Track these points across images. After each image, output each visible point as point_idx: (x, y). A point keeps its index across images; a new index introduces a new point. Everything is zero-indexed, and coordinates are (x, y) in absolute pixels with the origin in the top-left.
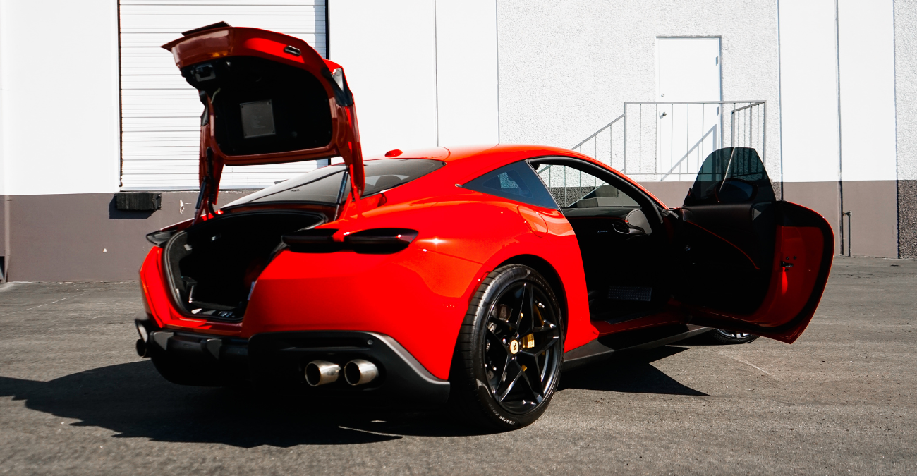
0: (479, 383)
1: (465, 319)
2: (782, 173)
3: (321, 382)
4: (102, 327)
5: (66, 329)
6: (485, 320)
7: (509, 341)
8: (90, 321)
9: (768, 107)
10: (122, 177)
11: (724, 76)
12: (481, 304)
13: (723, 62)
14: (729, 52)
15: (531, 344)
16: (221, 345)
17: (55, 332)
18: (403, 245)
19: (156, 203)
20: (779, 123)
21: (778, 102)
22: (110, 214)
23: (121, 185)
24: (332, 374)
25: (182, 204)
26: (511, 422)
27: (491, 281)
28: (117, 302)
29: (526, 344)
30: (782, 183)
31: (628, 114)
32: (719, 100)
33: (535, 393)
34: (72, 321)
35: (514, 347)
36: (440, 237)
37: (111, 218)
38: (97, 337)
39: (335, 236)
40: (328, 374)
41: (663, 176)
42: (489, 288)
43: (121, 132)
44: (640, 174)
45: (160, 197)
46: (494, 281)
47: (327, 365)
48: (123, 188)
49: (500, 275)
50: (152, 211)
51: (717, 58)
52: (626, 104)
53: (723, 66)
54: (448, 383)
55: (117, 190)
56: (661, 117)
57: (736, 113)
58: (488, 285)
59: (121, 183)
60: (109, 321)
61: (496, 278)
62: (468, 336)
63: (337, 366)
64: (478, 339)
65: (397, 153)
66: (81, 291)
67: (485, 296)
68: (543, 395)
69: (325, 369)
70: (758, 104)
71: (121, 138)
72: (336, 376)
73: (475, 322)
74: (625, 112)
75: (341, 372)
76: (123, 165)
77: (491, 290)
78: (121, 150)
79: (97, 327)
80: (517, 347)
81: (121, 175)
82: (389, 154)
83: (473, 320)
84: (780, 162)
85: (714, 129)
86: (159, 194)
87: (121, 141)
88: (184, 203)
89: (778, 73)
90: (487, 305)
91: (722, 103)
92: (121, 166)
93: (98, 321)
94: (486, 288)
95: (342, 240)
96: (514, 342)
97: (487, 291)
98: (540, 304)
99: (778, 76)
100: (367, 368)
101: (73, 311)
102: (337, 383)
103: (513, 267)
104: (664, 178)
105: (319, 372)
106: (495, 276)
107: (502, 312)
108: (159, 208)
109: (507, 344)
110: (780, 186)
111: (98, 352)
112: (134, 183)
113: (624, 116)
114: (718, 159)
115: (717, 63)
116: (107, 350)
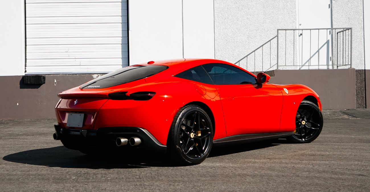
0: (178, 147)
1: (172, 124)
2: (365, 65)
3: (121, 145)
4: (26, 137)
5: (9, 137)
6: (180, 124)
7: (190, 133)
8: (18, 135)
9: (353, 31)
10: (26, 68)
11: (333, 14)
12: (179, 118)
13: (333, 7)
14: (336, 2)
15: (200, 135)
16: (86, 132)
17: (5, 139)
18: (150, 97)
19: (43, 80)
20: (363, 39)
21: (363, 28)
22: (20, 86)
23: (26, 72)
24: (125, 142)
25: (55, 81)
26: (190, 162)
27: (182, 111)
28: (27, 128)
29: (198, 135)
30: (365, 70)
31: (279, 35)
32: (330, 27)
33: (200, 153)
34: (11, 135)
35: (192, 135)
36: (167, 95)
37: (21, 88)
38: (26, 140)
39: (127, 94)
40: (124, 142)
41: (300, 67)
42: (182, 113)
43: (26, 45)
44: (285, 66)
45: (45, 78)
46: (184, 111)
47: (124, 139)
48: (26, 73)
49: (186, 109)
50: (41, 84)
51: (329, 5)
52: (278, 30)
53: (333, 9)
54: (166, 146)
55: (23, 74)
56: (299, 36)
57: (339, 33)
58: (181, 112)
59: (26, 70)
60: (27, 135)
61: (185, 110)
62: (173, 130)
63: (127, 139)
64: (177, 131)
65: (153, 62)
66: (7, 123)
67: (180, 116)
68: (203, 154)
69: (123, 140)
70: (348, 29)
71: (26, 48)
72: (127, 143)
73: (176, 125)
74: (278, 34)
75: (128, 141)
76: (27, 61)
77: (182, 114)
78: (26, 54)
79: (23, 137)
80: (193, 135)
81: (26, 66)
82: (149, 63)
83: (175, 124)
84: (364, 59)
85: (328, 42)
86: (44, 76)
87: (26, 50)
88: (56, 80)
89: (362, 12)
90: (181, 119)
91: (332, 29)
92: (26, 62)
93: (23, 135)
94: (181, 113)
95: (129, 95)
96: (192, 134)
97: (181, 114)
98: (203, 120)
99: (363, 14)
100: (137, 140)
101: (9, 131)
102: (127, 145)
103: (191, 106)
104: (301, 67)
105: (121, 141)
106: (184, 109)
107: (188, 123)
108: (44, 83)
109: (189, 134)
110: (364, 72)
111: (28, 145)
112: (32, 70)
113: (277, 36)
114: (331, 57)
115: (329, 7)
116: (31, 144)
